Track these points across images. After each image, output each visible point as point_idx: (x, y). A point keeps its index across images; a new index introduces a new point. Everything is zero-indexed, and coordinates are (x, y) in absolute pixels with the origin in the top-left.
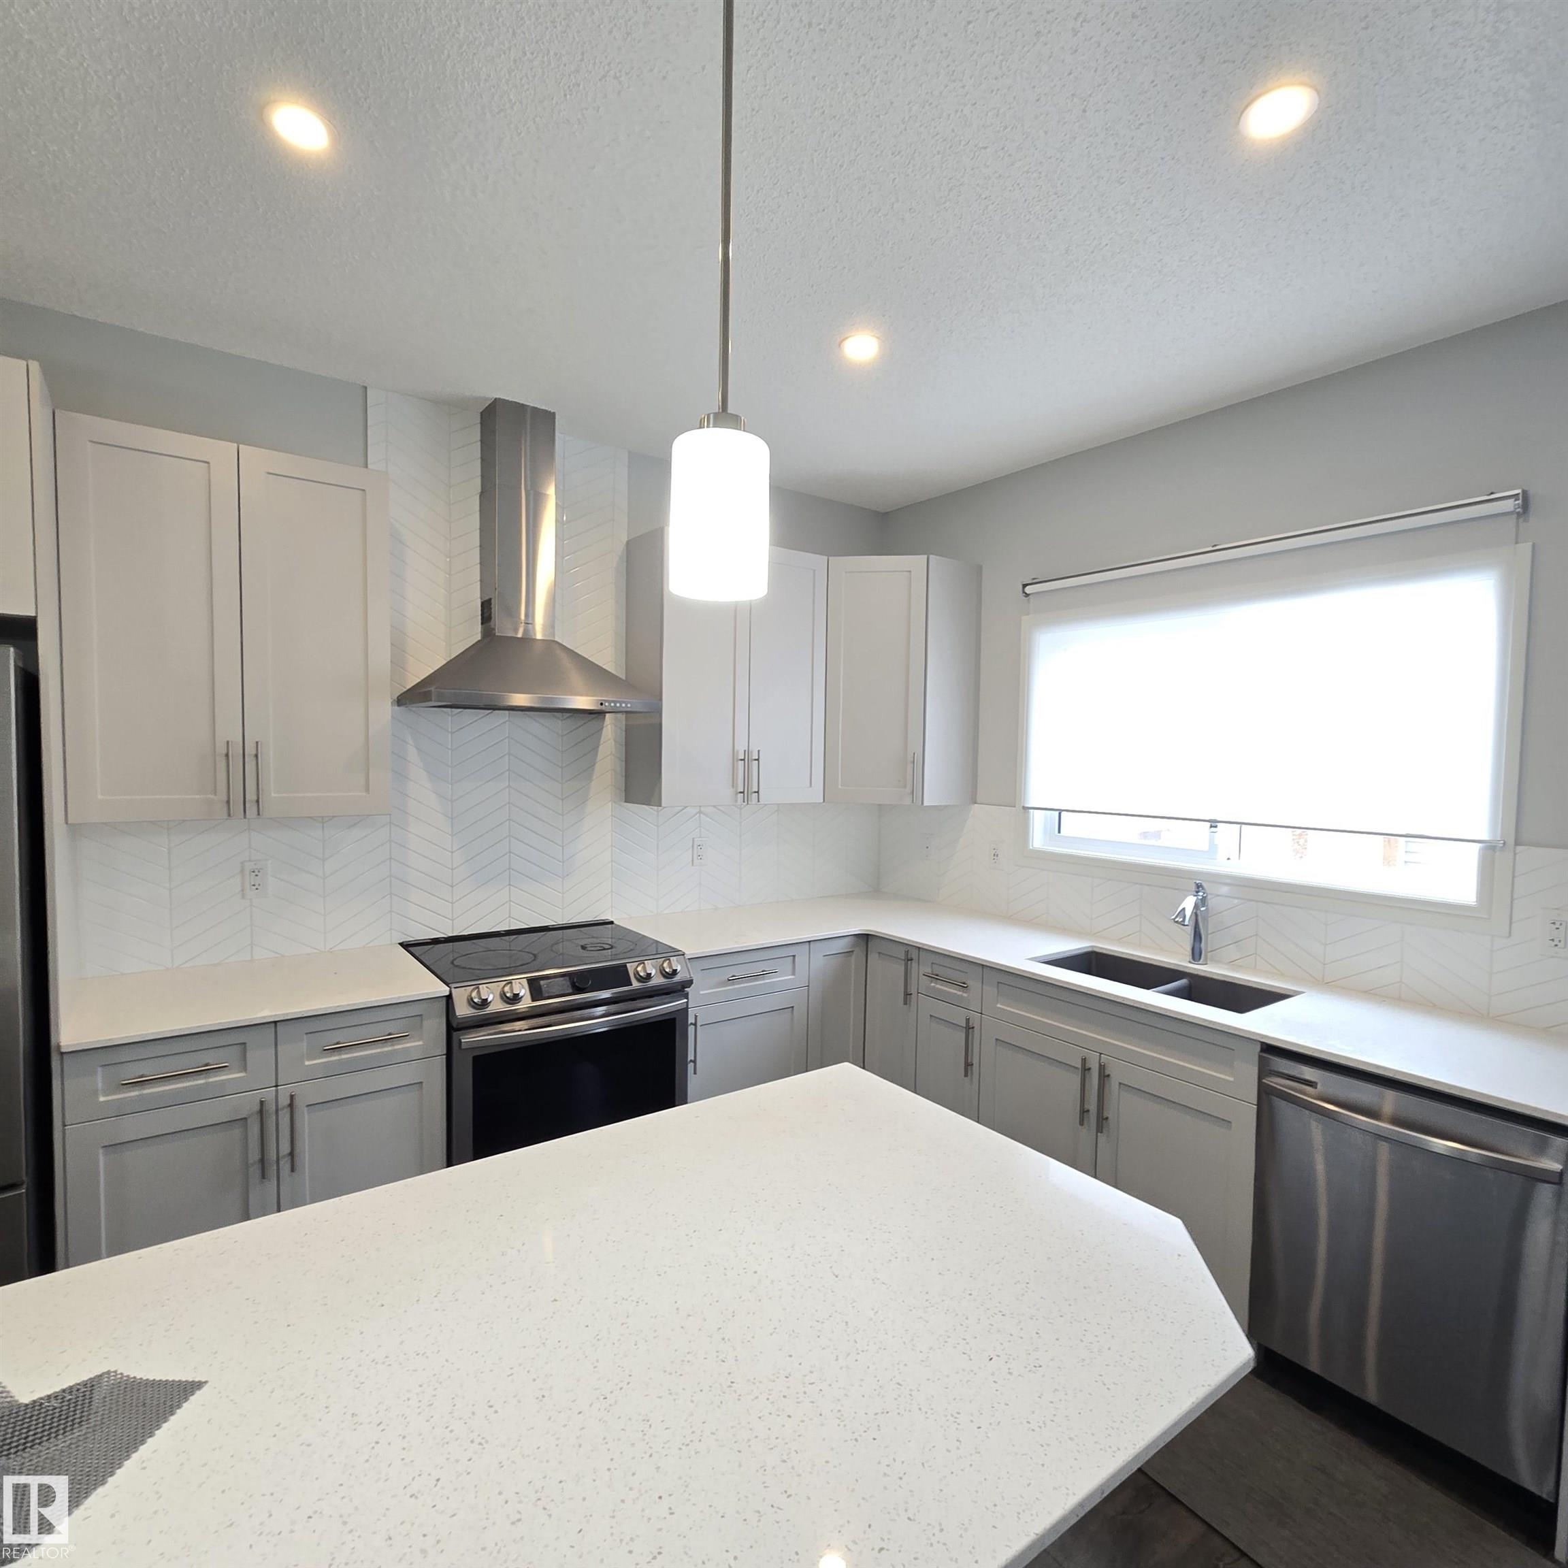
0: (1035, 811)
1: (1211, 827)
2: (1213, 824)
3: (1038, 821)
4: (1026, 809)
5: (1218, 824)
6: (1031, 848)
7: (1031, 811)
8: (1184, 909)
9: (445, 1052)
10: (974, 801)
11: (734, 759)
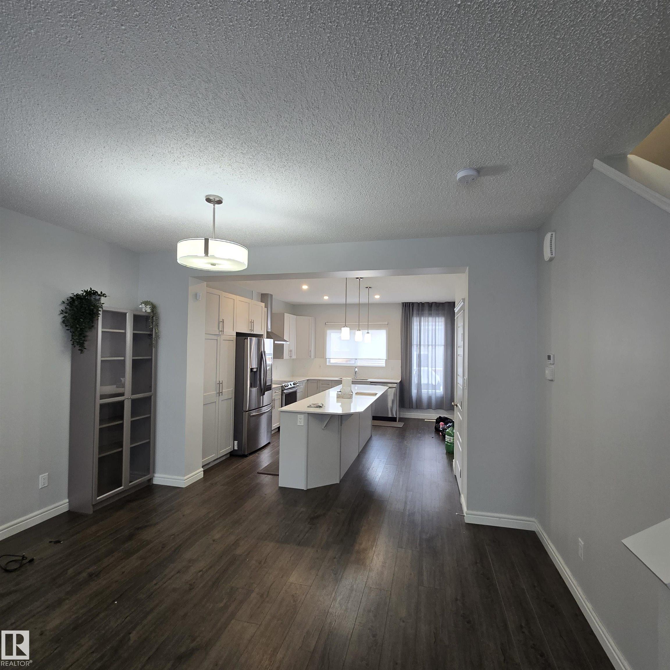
3: (328, 360)
4: (326, 359)
6: (327, 365)
8: (357, 370)
9: (281, 394)
10: (315, 358)
11: (289, 351)
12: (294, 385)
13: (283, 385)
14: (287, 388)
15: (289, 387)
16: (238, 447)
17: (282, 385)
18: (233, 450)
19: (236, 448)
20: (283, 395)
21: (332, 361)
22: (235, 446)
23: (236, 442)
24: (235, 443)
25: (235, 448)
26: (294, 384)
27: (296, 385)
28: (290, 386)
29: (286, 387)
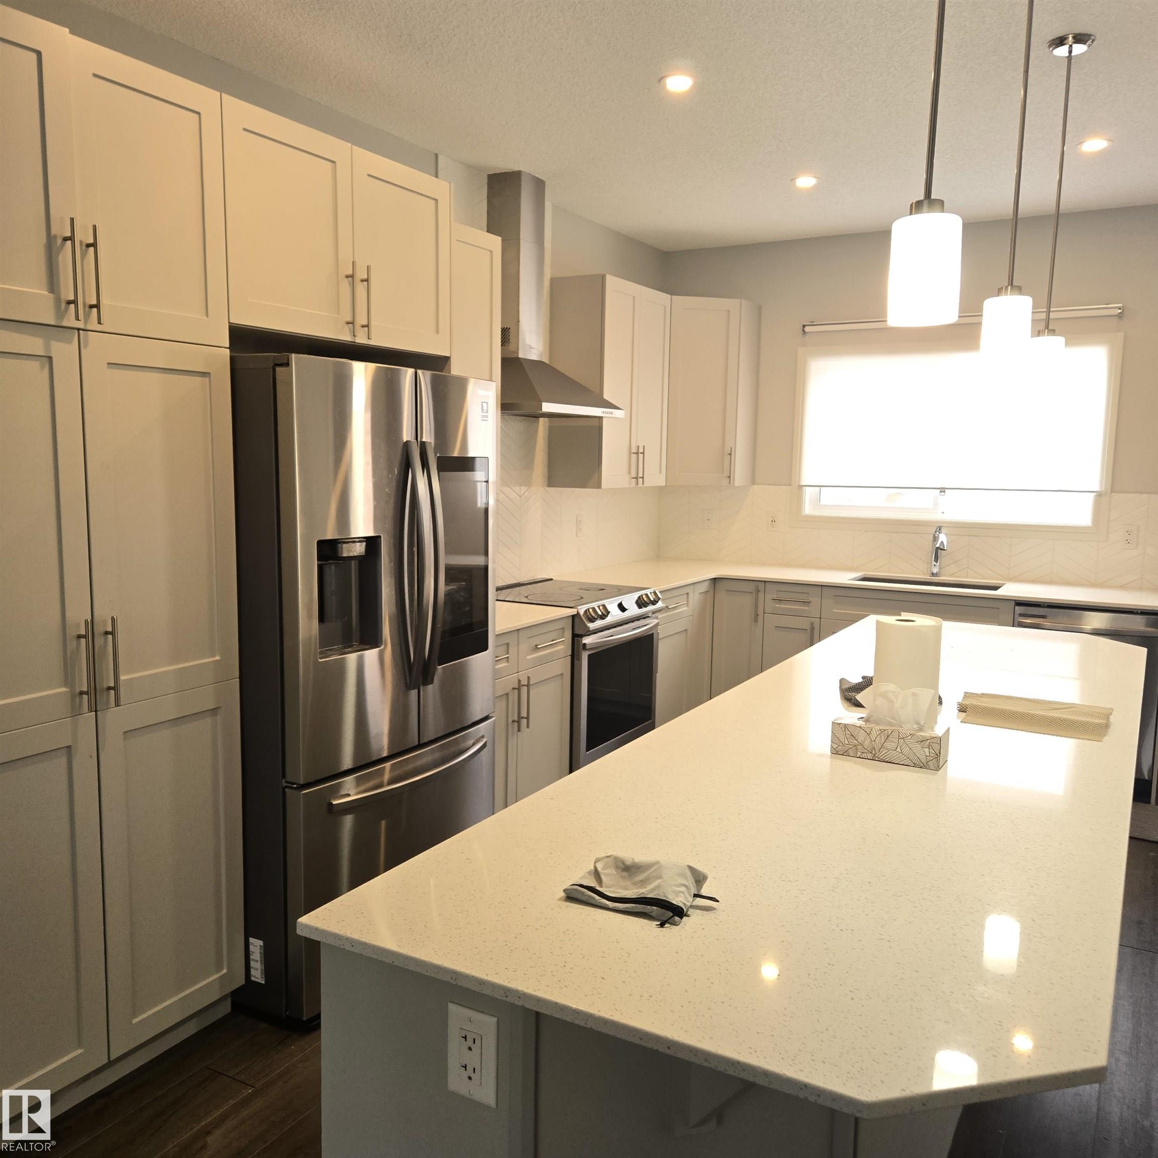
0: (807, 487)
1: (941, 492)
2: (942, 491)
3: (808, 493)
4: (801, 487)
5: (946, 490)
6: (803, 514)
7: (804, 488)
8: (942, 542)
9: (570, 653)
10: (753, 483)
11: (630, 453)
12: (640, 607)
13: (582, 610)
14: (599, 623)
15: (609, 620)
16: (268, 971)
17: (573, 612)
18: (241, 981)
19: (257, 975)
20: (580, 659)
21: (829, 497)
22: (252, 964)
23: (256, 945)
24: (252, 948)
25: (253, 972)
26: (641, 603)
27: (651, 608)
28: (615, 615)
29: (592, 620)
